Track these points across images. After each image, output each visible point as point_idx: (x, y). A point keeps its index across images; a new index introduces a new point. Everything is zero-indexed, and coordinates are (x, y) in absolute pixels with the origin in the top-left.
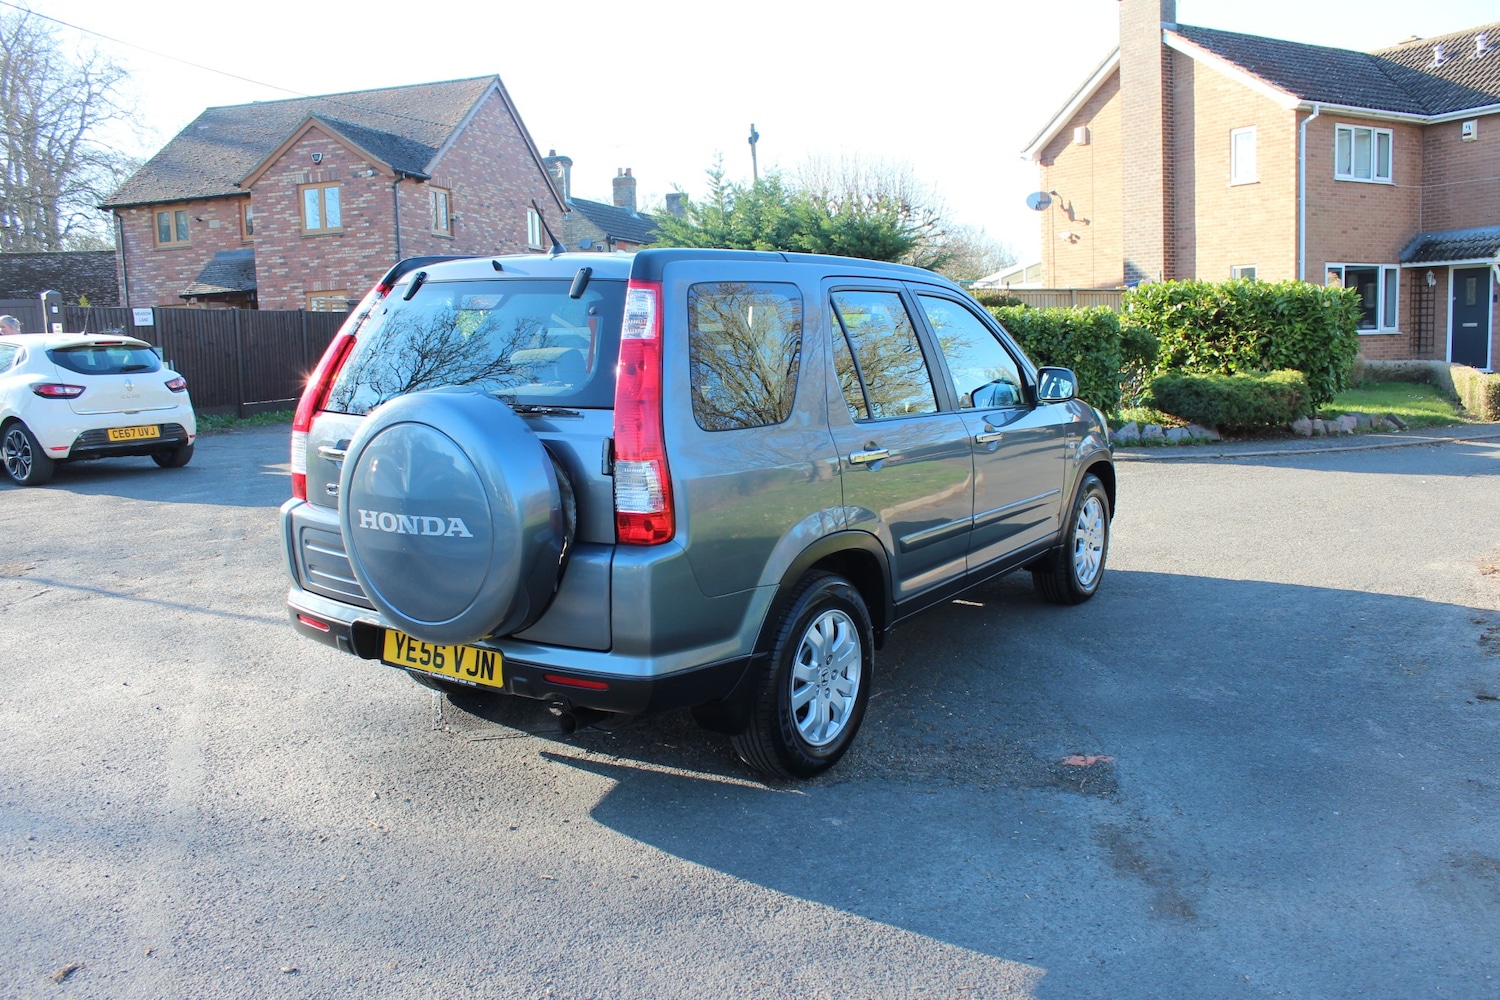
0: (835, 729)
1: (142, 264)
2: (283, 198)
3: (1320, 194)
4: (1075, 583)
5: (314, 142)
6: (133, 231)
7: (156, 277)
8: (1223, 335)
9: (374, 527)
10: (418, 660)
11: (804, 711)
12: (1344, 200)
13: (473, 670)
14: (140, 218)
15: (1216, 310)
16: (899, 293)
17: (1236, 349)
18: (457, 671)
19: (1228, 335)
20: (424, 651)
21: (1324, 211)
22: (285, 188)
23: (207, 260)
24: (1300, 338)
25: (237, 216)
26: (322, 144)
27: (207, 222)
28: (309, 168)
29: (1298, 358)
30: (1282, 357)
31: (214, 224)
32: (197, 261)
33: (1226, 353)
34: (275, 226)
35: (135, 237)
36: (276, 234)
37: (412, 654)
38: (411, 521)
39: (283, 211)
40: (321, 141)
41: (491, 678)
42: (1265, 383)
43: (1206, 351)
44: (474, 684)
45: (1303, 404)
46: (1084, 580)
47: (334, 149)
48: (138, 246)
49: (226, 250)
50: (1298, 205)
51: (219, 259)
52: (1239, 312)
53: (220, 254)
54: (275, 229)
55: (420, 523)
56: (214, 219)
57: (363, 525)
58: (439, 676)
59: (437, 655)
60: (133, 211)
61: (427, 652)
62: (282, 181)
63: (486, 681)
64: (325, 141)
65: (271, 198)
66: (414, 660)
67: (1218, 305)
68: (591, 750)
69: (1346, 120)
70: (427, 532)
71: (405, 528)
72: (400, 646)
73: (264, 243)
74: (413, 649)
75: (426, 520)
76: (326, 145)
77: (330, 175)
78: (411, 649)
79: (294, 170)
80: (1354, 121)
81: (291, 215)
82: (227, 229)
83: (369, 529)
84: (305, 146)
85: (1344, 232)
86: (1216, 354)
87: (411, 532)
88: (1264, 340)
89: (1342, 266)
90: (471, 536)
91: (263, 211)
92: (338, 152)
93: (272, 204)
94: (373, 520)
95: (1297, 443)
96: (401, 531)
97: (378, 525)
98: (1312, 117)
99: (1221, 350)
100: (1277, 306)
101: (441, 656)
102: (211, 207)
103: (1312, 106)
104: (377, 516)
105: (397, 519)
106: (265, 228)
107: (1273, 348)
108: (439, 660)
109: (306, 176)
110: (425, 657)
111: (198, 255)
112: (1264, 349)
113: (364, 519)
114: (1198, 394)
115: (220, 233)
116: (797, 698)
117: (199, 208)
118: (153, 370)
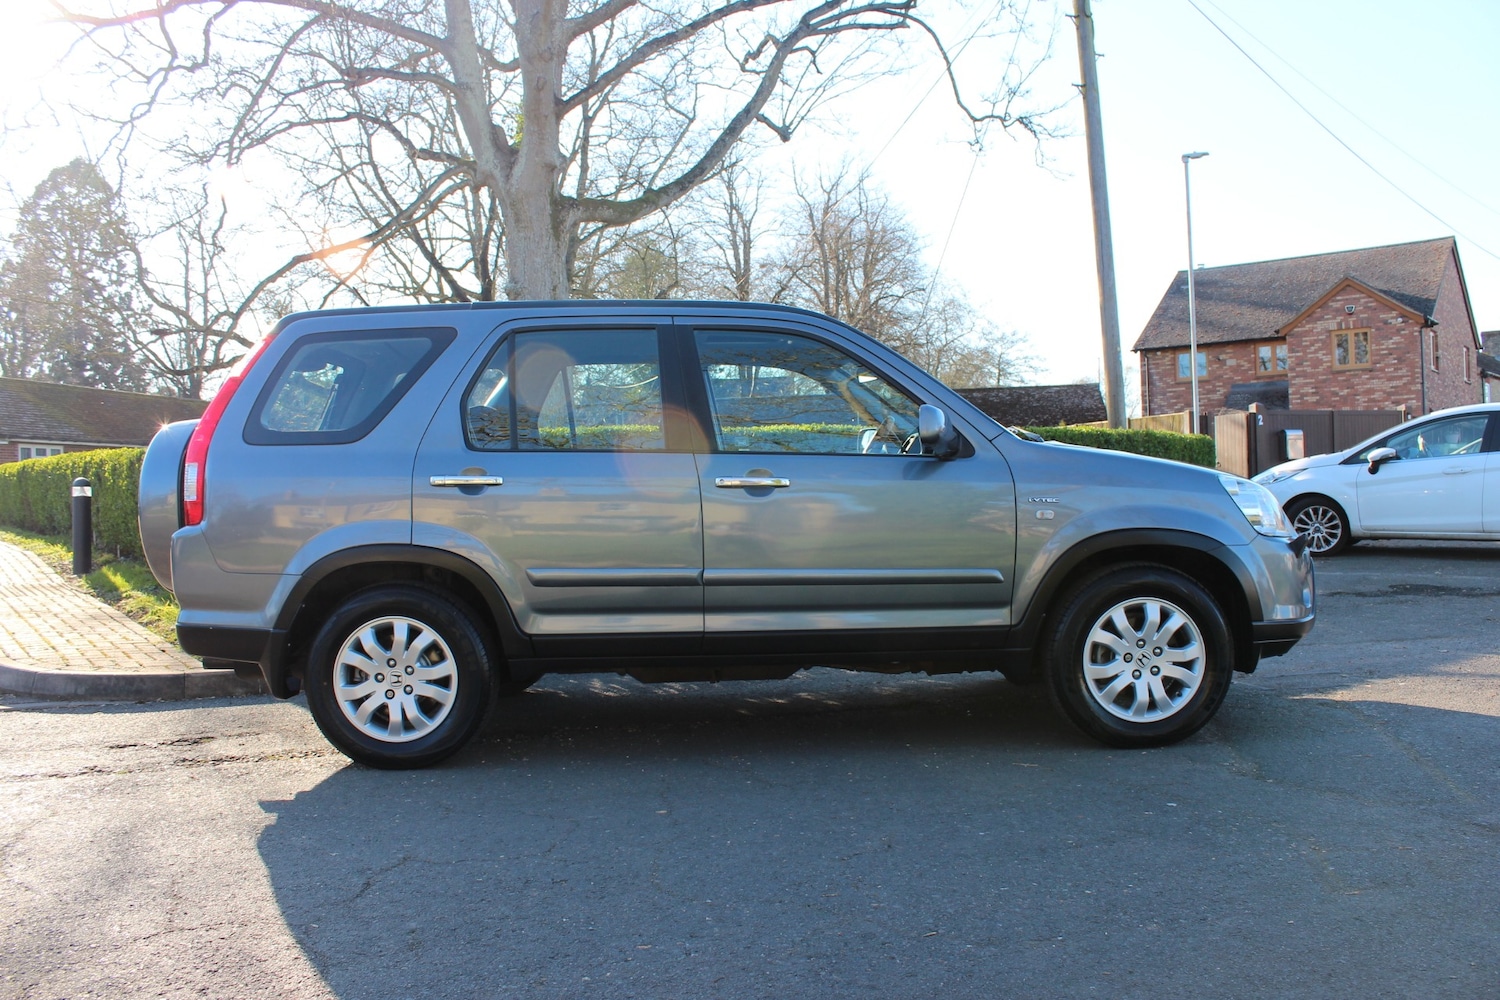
1: (1164, 394)
2: (1317, 341)
5: (1348, 297)
6: (1157, 368)
7: (1176, 404)
14: (1164, 358)
22: (1319, 334)
23: (1222, 391)
25: (1253, 356)
26: (1355, 299)
27: (1225, 361)
28: (1342, 318)
31: (1231, 362)
32: (1214, 391)
34: (1308, 363)
35: (1158, 374)
36: (1309, 370)
39: (1316, 352)
40: (1354, 296)
47: (1367, 302)
48: (1161, 380)
49: (1241, 382)
51: (1237, 390)
53: (1233, 386)
54: (1308, 366)
56: (1231, 358)
60: (1159, 353)
62: (1316, 328)
64: (1358, 296)
65: (1306, 341)
73: (1297, 376)
76: (1358, 299)
77: (1362, 323)
79: (1327, 319)
81: (1324, 355)
82: (1243, 366)
84: (1339, 301)
91: (1298, 352)
92: (1370, 305)
93: (1306, 346)
102: (1229, 350)
106: (1299, 364)
109: (1340, 324)
111: (1214, 386)
115: (1236, 370)
117: (1217, 350)
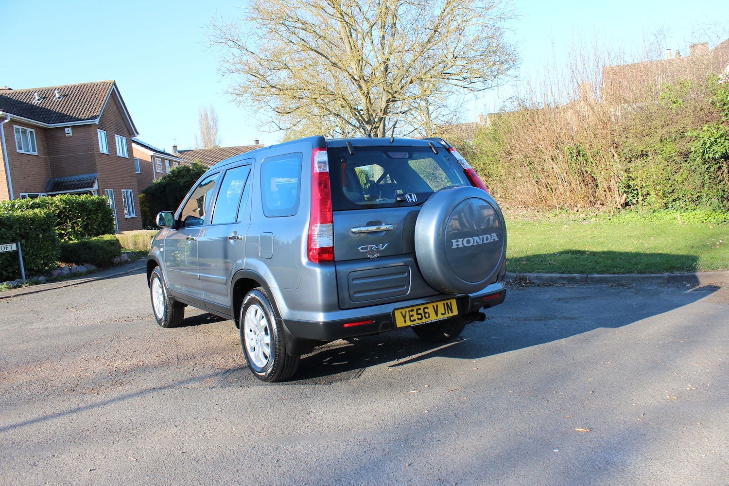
3: (13, 159)
8: (64, 223)
9: (461, 246)
10: (417, 320)
12: (22, 162)
13: (443, 312)
15: (59, 211)
17: (73, 228)
18: (437, 316)
19: (67, 223)
20: (418, 314)
21: (16, 167)
24: (101, 220)
29: (101, 230)
30: (94, 230)
33: (68, 231)
37: (412, 318)
38: (480, 238)
41: (452, 312)
43: (57, 231)
44: (446, 318)
50: (5, 164)
52: (70, 210)
55: (483, 238)
57: (454, 246)
58: (429, 322)
61: (420, 314)
63: (451, 315)
66: (415, 320)
67: (59, 209)
69: (18, 123)
70: (485, 242)
71: (477, 242)
72: (404, 317)
74: (412, 316)
80: (20, 124)
83: (458, 248)
85: (25, 178)
86: (63, 232)
87: (480, 243)
88: (85, 223)
89: (26, 194)
90: (498, 239)
94: (459, 243)
96: (476, 244)
97: (463, 244)
98: (6, 121)
99: (65, 230)
100: (88, 206)
101: (427, 313)
103: (6, 115)
104: (463, 241)
105: (474, 239)
107: (89, 226)
108: (427, 315)
110: (420, 317)
112: (85, 227)
113: (455, 244)
114: (90, 248)
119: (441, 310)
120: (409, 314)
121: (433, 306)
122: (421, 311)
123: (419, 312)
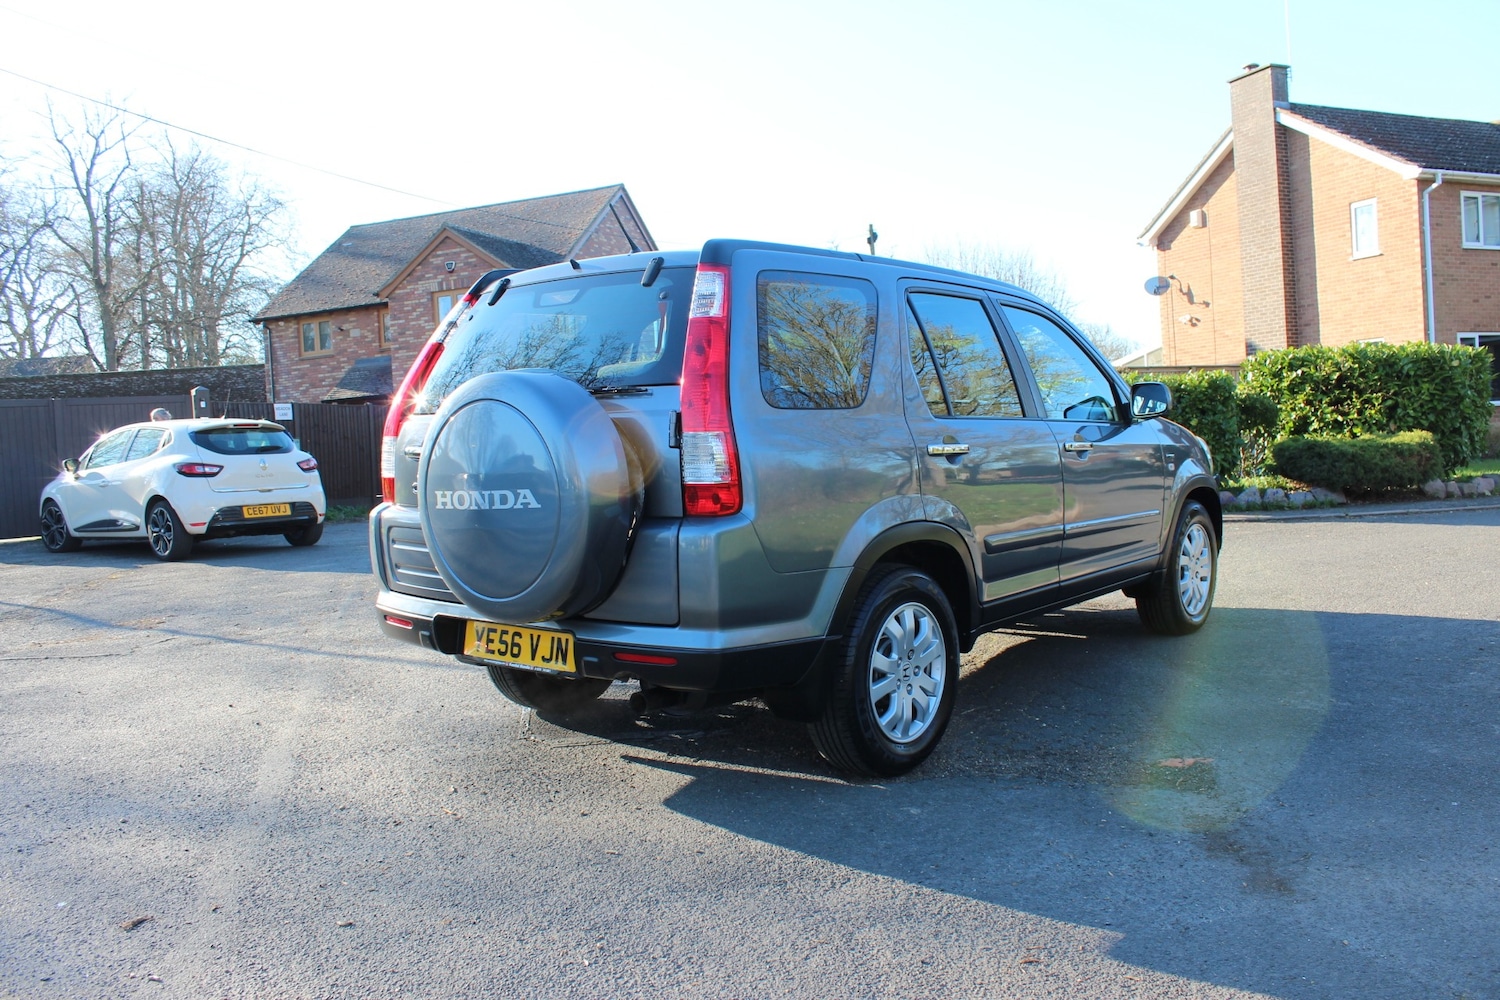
0: (918, 729)
1: (289, 373)
2: (418, 305)
3: (1448, 263)
4: (1181, 612)
5: (448, 251)
6: (280, 341)
7: (300, 384)
8: (1346, 399)
9: (449, 506)
10: (496, 652)
11: (884, 704)
12: (1474, 268)
13: (548, 656)
14: (287, 329)
15: (1338, 374)
16: (981, 302)
17: (1360, 412)
18: (533, 659)
19: (1351, 399)
20: (502, 642)
21: (1453, 280)
22: (421, 296)
23: (347, 367)
24: (1428, 398)
25: (376, 324)
26: (455, 253)
27: (348, 331)
28: (442, 276)
29: (1427, 419)
30: (1410, 419)
31: (355, 333)
32: (337, 368)
33: (1351, 417)
34: (411, 332)
35: (282, 347)
36: (411, 340)
37: (492, 646)
38: (483, 496)
39: (418, 318)
40: (454, 250)
41: (564, 664)
42: (1392, 444)
43: (1329, 416)
44: (548, 671)
45: (1435, 465)
46: (1191, 610)
47: (467, 258)
48: (285, 355)
49: (365, 357)
50: (1424, 275)
51: (359, 366)
52: (1362, 375)
53: (358, 362)
54: (410, 335)
55: (491, 497)
56: (354, 328)
57: (439, 506)
58: (516, 666)
59: (514, 644)
60: (281, 323)
61: (505, 643)
62: (417, 289)
63: (559, 667)
64: (458, 250)
65: (407, 306)
66: (493, 652)
67: (1340, 369)
68: (672, 753)
69: (1472, 187)
70: (497, 506)
71: (477, 504)
72: (479, 639)
73: (400, 348)
74: (492, 641)
75: (497, 494)
76: (458, 254)
77: (463, 282)
78: (490, 641)
79: (429, 279)
80: (1480, 188)
81: (426, 321)
82: (366, 337)
83: (444, 510)
84: (439, 256)
85: (1476, 301)
86: (1340, 418)
87: (483, 508)
88: (1389, 402)
89: (1476, 335)
90: (540, 506)
91: (400, 319)
92: (470, 260)
93: (408, 311)
94: (448, 500)
95: (1428, 504)
96: (474, 507)
97: (453, 504)
98: (1434, 186)
99: (1344, 414)
100: (1402, 367)
101: (518, 645)
102: (352, 317)
103: (1434, 175)
104: (452, 496)
105: (470, 496)
106: (402, 334)
107: (1399, 411)
108: (516, 650)
109: (440, 284)
110: (503, 648)
111: (339, 362)
112: (1390, 412)
113: (440, 500)
114: (1321, 456)
115: (359, 341)
116: (876, 691)
117: (342, 318)
118: (286, 450)
119: (544, 649)
120: (488, 636)
121: (532, 635)
122: (508, 638)
123: (505, 637)
